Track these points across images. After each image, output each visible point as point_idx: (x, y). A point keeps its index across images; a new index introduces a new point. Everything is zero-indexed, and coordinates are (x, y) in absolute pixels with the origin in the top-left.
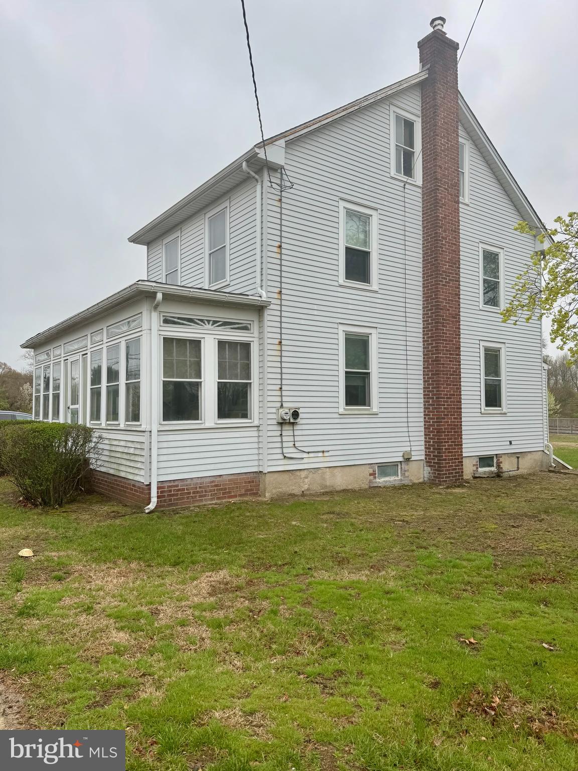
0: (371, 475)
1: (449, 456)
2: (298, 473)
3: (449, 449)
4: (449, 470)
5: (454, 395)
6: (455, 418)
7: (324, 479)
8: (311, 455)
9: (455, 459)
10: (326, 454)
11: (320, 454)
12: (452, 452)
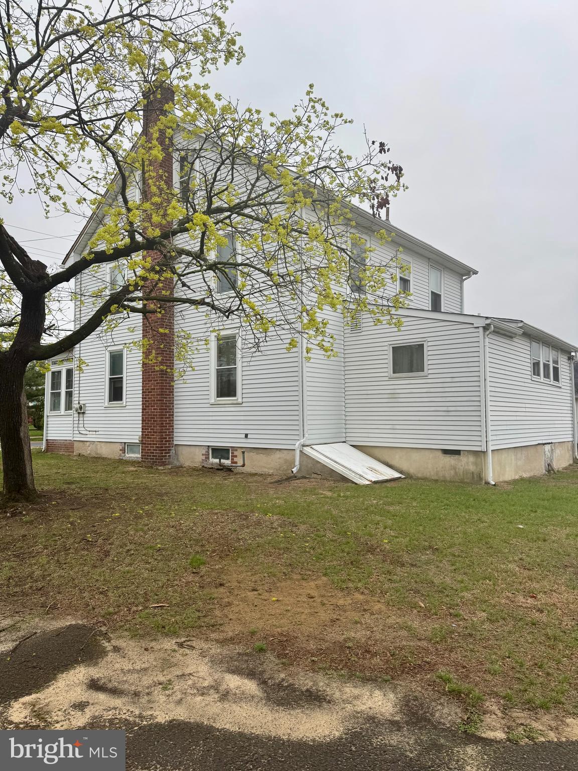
0: (121, 450)
1: (148, 441)
2: (85, 443)
3: (148, 435)
4: (148, 453)
5: (154, 389)
6: (154, 409)
7: (97, 449)
8: (91, 433)
9: (153, 444)
10: (97, 433)
11: (94, 433)
12: (151, 438)
